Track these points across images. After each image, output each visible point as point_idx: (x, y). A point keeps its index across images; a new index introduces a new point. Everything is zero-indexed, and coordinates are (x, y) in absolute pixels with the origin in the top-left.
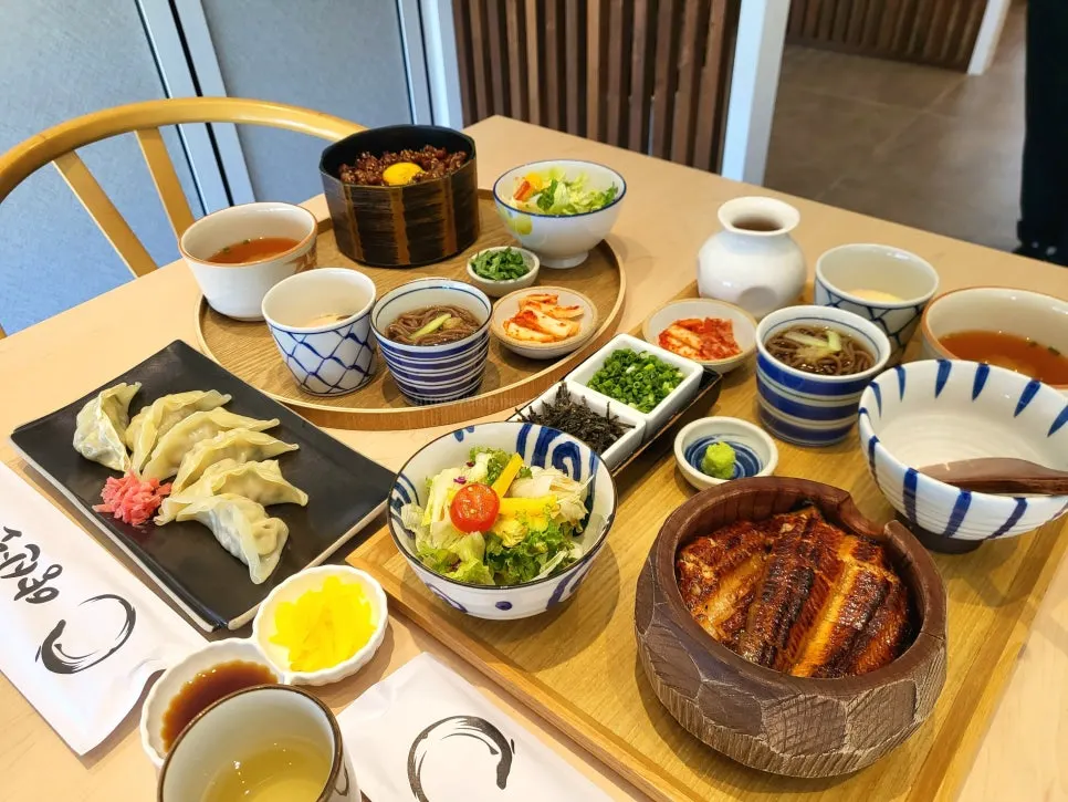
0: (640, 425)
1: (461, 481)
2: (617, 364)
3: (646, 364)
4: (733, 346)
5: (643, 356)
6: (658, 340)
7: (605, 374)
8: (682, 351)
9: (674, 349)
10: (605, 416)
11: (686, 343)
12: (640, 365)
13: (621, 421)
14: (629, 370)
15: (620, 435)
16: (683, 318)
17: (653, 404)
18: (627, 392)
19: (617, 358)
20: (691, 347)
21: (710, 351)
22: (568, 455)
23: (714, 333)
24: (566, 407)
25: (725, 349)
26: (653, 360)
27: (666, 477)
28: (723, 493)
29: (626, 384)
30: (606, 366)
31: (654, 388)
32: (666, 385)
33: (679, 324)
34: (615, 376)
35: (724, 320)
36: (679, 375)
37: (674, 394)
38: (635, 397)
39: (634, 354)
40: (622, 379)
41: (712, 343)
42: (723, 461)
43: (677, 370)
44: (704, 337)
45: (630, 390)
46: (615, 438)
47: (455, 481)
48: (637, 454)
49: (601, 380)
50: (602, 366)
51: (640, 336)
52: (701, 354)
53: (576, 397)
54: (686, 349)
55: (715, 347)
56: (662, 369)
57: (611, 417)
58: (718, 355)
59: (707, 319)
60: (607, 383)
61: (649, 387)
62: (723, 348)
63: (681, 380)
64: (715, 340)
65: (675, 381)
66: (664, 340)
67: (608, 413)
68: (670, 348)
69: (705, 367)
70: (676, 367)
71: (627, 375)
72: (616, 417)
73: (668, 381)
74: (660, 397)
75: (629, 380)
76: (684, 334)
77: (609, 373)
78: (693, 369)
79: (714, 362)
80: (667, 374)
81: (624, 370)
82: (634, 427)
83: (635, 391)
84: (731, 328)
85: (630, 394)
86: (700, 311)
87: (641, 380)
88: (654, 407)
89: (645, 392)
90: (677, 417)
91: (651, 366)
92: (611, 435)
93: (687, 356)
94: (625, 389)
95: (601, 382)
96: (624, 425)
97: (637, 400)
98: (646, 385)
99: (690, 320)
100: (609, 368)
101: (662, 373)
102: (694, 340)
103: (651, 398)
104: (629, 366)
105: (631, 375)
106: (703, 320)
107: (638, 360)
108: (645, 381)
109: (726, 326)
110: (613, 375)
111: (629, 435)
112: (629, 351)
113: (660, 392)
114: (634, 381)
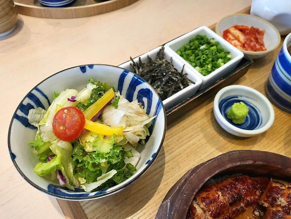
0: (198, 82)
1: (73, 100)
2: (197, 42)
3: (212, 46)
4: (262, 45)
5: (212, 41)
6: (222, 34)
7: (188, 47)
8: (233, 42)
9: (229, 40)
10: (180, 72)
11: (237, 38)
12: (209, 46)
13: (188, 77)
14: (202, 47)
15: (186, 85)
16: (240, 24)
17: (210, 70)
18: (198, 60)
19: (197, 39)
20: (239, 41)
21: (249, 46)
22: (146, 97)
23: (254, 36)
24: (160, 62)
25: (258, 46)
26: (217, 44)
27: (206, 113)
28: (240, 161)
29: (198, 55)
30: (190, 42)
31: (213, 61)
32: (220, 61)
33: (236, 27)
34: (193, 49)
35: (261, 29)
36: (229, 56)
37: (223, 67)
38: (201, 64)
39: (207, 39)
40: (197, 51)
41: (252, 41)
42: (240, 115)
43: (229, 53)
44: (248, 37)
45: (200, 59)
46: (182, 87)
47: (69, 100)
48: (192, 100)
49: (186, 49)
50: (188, 42)
51: (214, 30)
52: (243, 46)
53: (168, 56)
54: (236, 42)
55: (252, 44)
56: (220, 50)
57: (184, 73)
58: (253, 49)
59: (252, 27)
60: (187, 52)
61: (210, 59)
62: (257, 45)
63: (229, 59)
64: (253, 40)
65: (226, 60)
66: (226, 35)
67: (182, 71)
68: (228, 39)
69: (245, 54)
70: (228, 51)
71: (200, 50)
72: (186, 74)
73: (221, 58)
74: (215, 67)
75: (200, 53)
76: (237, 33)
77: (191, 47)
78: (237, 54)
79: (250, 52)
80: (222, 54)
81: (199, 47)
82: (194, 83)
83: (202, 60)
84: (263, 35)
85: (199, 61)
86: (250, 23)
87: (207, 55)
88: (210, 72)
89: (207, 62)
90: (221, 81)
91: (214, 48)
92: (181, 85)
93: (235, 46)
94: (197, 58)
95: (185, 51)
96: (190, 80)
97: (201, 66)
98: (209, 58)
99: (242, 26)
100: (191, 44)
101: (219, 53)
102: (242, 38)
103: (210, 66)
104: (202, 45)
105: (202, 51)
106: (250, 27)
107: (208, 43)
108: (209, 56)
109: (261, 33)
110: (192, 48)
111: (191, 87)
112: (205, 36)
113: (216, 64)
114: (203, 54)
